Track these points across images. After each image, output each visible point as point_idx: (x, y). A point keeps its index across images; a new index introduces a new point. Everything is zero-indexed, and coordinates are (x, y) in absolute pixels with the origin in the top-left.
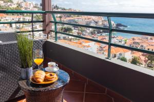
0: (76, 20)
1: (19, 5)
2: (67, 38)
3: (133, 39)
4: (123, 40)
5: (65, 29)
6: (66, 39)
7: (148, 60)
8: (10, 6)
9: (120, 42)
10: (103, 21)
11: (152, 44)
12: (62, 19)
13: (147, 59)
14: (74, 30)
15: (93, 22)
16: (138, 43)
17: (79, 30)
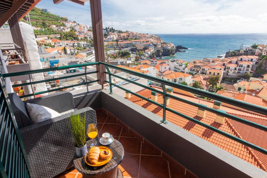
0: (134, 43)
1: (73, 29)
2: (125, 63)
3: (195, 62)
4: (184, 63)
5: (122, 53)
6: (124, 65)
7: (209, 85)
8: (63, 31)
9: (180, 65)
10: (162, 44)
11: (214, 67)
12: (119, 43)
13: (208, 83)
14: (132, 55)
15: (152, 45)
16: (199, 66)
17: (137, 54)
